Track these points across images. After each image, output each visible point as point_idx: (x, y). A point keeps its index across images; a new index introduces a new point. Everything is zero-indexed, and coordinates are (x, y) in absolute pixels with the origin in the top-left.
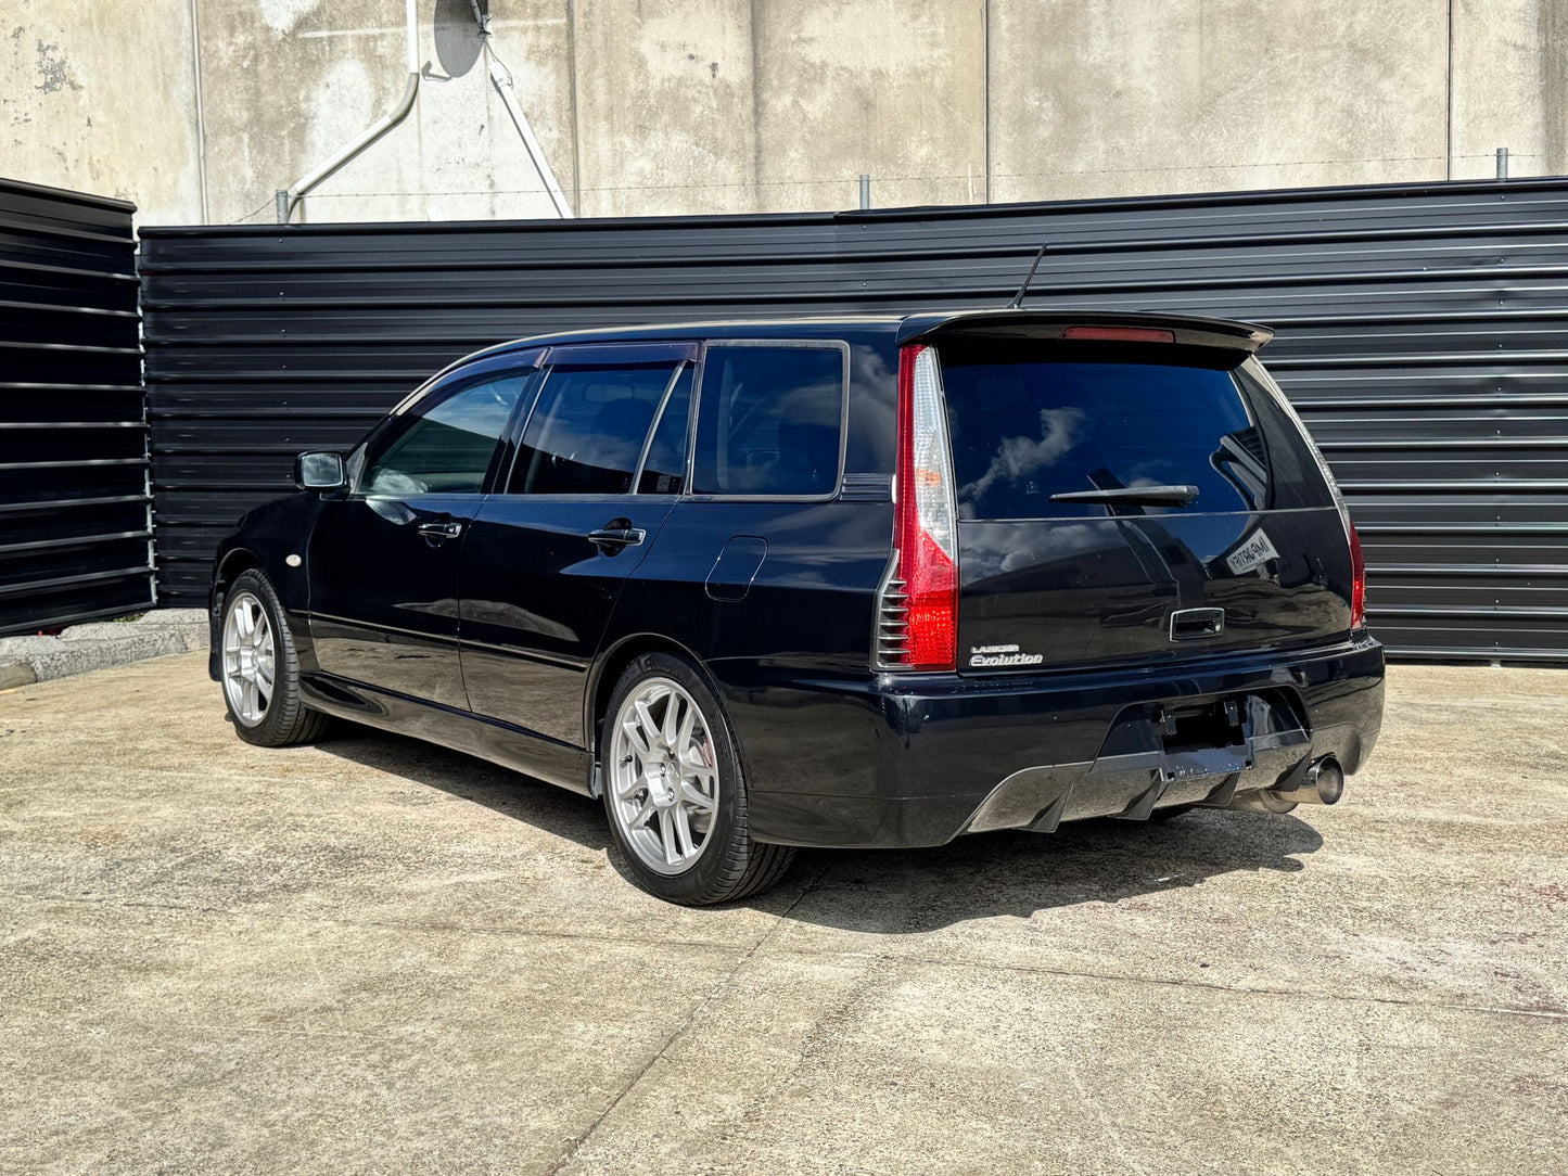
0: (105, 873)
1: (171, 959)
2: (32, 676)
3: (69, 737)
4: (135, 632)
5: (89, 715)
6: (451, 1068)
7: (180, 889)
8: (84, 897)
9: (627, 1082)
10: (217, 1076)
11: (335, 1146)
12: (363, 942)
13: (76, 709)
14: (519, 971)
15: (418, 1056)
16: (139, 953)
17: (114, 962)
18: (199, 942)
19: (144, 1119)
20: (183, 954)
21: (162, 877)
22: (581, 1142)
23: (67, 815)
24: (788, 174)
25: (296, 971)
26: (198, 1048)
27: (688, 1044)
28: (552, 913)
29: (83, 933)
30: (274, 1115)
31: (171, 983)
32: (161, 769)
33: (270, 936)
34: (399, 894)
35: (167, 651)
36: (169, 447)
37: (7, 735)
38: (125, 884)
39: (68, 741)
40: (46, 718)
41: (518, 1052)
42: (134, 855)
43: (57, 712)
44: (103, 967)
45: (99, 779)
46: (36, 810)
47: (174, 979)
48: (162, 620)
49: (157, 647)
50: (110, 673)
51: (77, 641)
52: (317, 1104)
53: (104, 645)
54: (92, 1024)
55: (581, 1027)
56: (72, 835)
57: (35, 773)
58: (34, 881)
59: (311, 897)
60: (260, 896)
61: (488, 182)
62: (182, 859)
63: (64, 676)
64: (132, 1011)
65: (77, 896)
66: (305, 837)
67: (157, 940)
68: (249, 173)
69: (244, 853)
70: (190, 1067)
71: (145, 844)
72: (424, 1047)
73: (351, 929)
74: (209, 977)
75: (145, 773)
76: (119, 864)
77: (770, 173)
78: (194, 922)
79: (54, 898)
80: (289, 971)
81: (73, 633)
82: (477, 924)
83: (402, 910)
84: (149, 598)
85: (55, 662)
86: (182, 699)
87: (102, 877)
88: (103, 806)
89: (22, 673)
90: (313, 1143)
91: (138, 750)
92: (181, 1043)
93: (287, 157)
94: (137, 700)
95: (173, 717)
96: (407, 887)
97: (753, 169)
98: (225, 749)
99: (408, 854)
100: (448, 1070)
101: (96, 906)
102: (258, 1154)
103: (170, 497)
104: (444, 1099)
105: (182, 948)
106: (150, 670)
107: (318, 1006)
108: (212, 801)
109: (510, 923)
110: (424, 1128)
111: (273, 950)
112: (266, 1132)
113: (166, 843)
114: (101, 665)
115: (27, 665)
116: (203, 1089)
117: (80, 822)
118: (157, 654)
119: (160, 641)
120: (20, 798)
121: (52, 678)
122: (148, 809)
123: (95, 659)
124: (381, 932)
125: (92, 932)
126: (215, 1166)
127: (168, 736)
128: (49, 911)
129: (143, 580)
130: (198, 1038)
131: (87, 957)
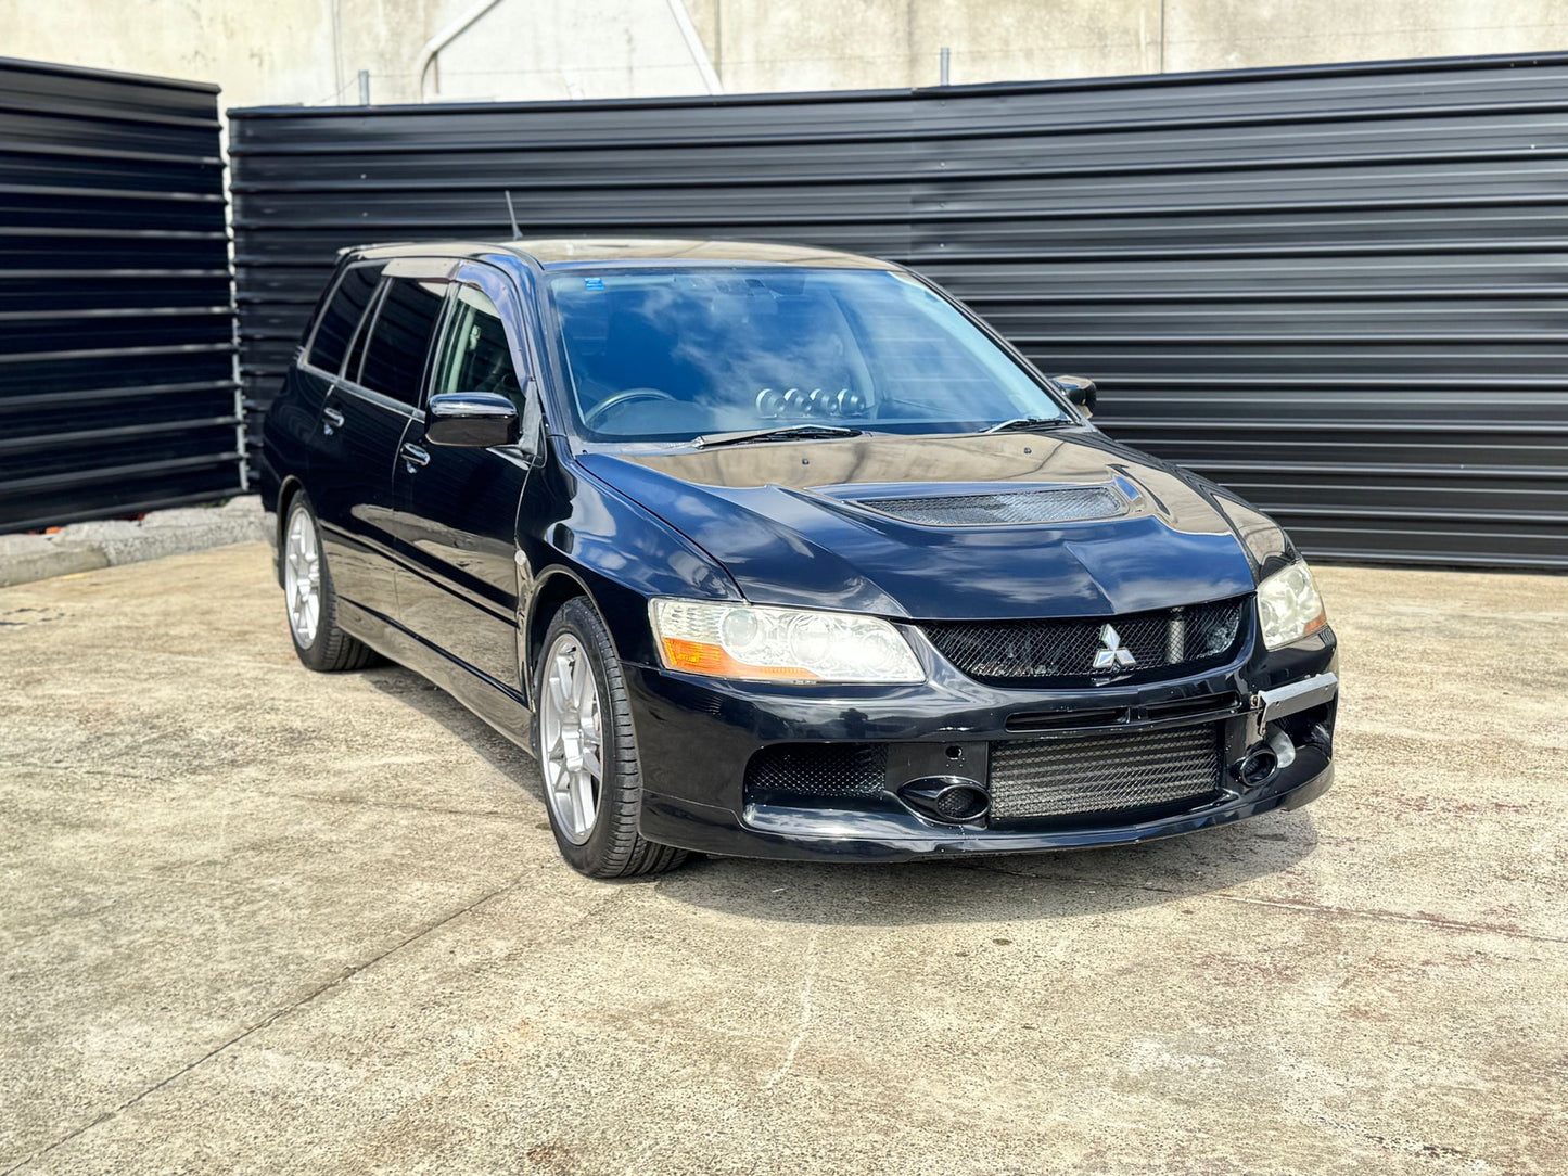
0: (84, 746)
1: (103, 818)
2: (104, 561)
3: (112, 621)
4: (216, 519)
5: (142, 601)
6: (288, 911)
7: (141, 760)
8: (55, 765)
9: (427, 927)
10: (94, 910)
11: (161, 965)
12: (274, 811)
13: (133, 594)
14: (393, 839)
15: (266, 902)
16: (79, 813)
17: (55, 819)
18: (134, 806)
19: (17, 939)
20: (115, 815)
21: (132, 749)
22: (360, 969)
23: (74, 693)
24: (943, 23)
25: (205, 831)
26: (90, 888)
27: (498, 901)
28: (453, 793)
29: (37, 794)
30: (123, 940)
31: (93, 837)
32: (180, 653)
33: (197, 803)
34: (328, 772)
35: (246, 538)
36: (258, 333)
37: (57, 618)
38: (95, 755)
39: (109, 625)
40: (100, 603)
41: (351, 901)
42: (117, 730)
43: (113, 597)
44: (43, 822)
45: (120, 661)
46: (50, 688)
47: (98, 835)
48: (247, 506)
49: (235, 534)
50: (182, 560)
51: (158, 528)
52: (162, 934)
53: (179, 532)
54: (11, 867)
55: (418, 884)
56: (71, 711)
57: (65, 654)
58: (20, 749)
59: (251, 771)
60: (207, 769)
61: (626, 37)
62: (155, 736)
63: (137, 561)
64: (51, 858)
65: (49, 764)
66: (274, 720)
67: (100, 803)
68: (383, 31)
69: (212, 731)
70: (75, 902)
71: (132, 721)
72: (275, 895)
73: (271, 799)
74: (129, 834)
75: (164, 657)
76: (99, 738)
77: (924, 22)
78: (138, 788)
79: (29, 764)
80: (197, 832)
81: (155, 519)
82: (381, 800)
83: (322, 785)
84: (238, 484)
85: (128, 549)
86: (234, 587)
87: (79, 748)
88: (111, 686)
89: (94, 559)
90: (142, 962)
91: (167, 634)
92: (79, 884)
93: (421, 13)
94: (193, 587)
95: (216, 605)
96: (338, 766)
97: (906, 18)
98: (247, 637)
99: (358, 737)
100: (285, 913)
101: (60, 772)
102: (95, 968)
103: (260, 383)
104: (267, 934)
105: (117, 810)
106: (222, 557)
107: (206, 860)
108: (209, 685)
109: (412, 800)
110: (238, 954)
111: (194, 814)
112: (110, 952)
113: (148, 722)
114: (176, 551)
115: (99, 550)
116: (77, 919)
117: (84, 700)
118: (235, 541)
119: (238, 529)
120: (40, 677)
121: (126, 563)
122: (149, 690)
123: (169, 545)
124: (293, 803)
125: (47, 794)
126: (57, 974)
127: (203, 623)
128: (19, 776)
129: (232, 466)
130: (94, 881)
131: (33, 814)
